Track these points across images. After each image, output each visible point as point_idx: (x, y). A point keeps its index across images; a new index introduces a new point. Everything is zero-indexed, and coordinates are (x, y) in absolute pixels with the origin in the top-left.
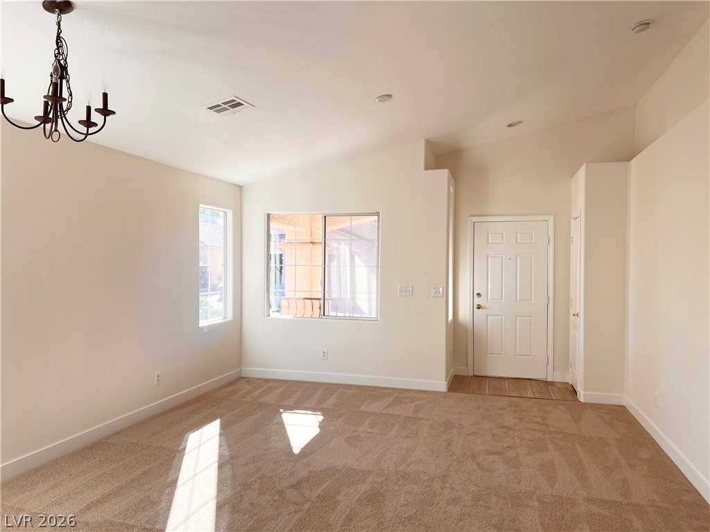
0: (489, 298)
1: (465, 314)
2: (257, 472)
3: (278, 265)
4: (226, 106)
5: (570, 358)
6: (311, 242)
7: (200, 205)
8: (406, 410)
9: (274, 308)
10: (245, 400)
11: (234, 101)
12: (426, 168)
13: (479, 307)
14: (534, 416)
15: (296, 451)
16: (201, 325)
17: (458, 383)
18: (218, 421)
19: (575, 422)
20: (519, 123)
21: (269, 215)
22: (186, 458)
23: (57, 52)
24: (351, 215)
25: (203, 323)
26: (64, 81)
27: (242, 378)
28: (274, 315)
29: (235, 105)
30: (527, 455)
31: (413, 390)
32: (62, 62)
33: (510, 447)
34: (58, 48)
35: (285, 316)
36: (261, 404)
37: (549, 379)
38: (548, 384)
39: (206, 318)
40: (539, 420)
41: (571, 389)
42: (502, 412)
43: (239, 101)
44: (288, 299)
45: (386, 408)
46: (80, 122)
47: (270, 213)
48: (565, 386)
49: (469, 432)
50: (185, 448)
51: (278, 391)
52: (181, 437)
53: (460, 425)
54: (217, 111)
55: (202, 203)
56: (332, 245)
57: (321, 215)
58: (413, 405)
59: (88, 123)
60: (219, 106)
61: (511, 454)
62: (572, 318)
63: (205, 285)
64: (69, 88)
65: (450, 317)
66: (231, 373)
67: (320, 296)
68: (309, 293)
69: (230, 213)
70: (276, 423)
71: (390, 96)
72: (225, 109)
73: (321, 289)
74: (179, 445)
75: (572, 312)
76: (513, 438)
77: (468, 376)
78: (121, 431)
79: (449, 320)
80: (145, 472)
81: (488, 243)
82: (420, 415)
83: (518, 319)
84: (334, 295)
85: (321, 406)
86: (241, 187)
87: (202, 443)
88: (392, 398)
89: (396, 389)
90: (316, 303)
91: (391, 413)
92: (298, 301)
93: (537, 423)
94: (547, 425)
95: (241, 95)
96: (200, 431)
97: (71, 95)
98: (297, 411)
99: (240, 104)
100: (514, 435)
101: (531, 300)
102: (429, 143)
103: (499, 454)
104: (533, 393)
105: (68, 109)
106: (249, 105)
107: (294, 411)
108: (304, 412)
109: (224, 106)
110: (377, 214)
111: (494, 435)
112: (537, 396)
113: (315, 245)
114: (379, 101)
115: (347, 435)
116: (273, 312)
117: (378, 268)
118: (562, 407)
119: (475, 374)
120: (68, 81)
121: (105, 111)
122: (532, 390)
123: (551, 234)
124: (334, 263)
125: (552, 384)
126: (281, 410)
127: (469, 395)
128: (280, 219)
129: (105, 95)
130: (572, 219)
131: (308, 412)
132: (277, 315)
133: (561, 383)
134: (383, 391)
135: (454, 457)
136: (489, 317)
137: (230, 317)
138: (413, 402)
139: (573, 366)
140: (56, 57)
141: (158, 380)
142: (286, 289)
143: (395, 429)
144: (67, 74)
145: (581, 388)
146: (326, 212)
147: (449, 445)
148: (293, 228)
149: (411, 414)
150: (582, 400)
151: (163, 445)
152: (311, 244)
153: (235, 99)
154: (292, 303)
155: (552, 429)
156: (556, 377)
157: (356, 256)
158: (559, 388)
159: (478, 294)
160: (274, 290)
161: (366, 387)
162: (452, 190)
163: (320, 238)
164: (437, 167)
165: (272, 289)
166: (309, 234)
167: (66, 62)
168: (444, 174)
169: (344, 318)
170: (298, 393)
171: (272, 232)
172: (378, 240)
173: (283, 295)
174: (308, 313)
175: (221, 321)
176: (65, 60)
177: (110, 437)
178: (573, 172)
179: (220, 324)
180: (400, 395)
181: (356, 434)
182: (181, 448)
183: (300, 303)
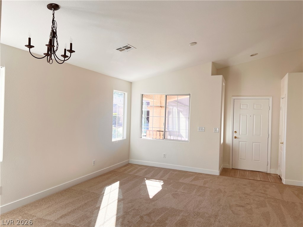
0: (240, 134)
1: (229, 140)
2: (132, 207)
3: (146, 116)
4: (124, 48)
5: (279, 163)
6: (161, 107)
7: (114, 90)
8: (200, 183)
9: (143, 134)
10: (130, 173)
11: (127, 46)
12: (212, 75)
13: (235, 138)
14: (260, 190)
15: (151, 197)
16: (113, 141)
17: (225, 171)
18: (118, 182)
19: (281, 194)
20: (256, 54)
21: (142, 95)
22: (104, 197)
23: (52, 26)
24: (178, 95)
25: (114, 140)
26: (55, 38)
27: (130, 164)
28: (143, 137)
29: (128, 48)
30: (256, 208)
31: (204, 174)
32: (54, 31)
33: (248, 204)
34: (53, 25)
35: (148, 138)
36: (136, 176)
37: (268, 172)
38: (267, 174)
39: (115, 138)
40: (263, 192)
41: (279, 177)
42: (245, 186)
43: (129, 46)
44: (149, 131)
45: (192, 181)
46: (62, 56)
47: (143, 94)
48: (276, 176)
49: (229, 195)
50: (104, 193)
51: (144, 171)
52: (102, 188)
53: (225, 191)
54: (120, 51)
55: (115, 90)
56: (169, 108)
57: (165, 95)
58: (203, 180)
59: (65, 56)
60: (121, 48)
61: (249, 207)
62: (280, 145)
63: (115, 124)
64: (57, 41)
65: (222, 141)
66: (125, 162)
67: (163, 130)
68: (159, 129)
69: (126, 94)
70: (142, 185)
71: (196, 43)
72: (124, 50)
73: (164, 127)
74: (102, 192)
75: (280, 142)
76: (250, 200)
77: (230, 169)
78: (78, 184)
79: (221, 143)
80: (85, 203)
81: (240, 109)
82: (206, 186)
83: (254, 144)
84: (170, 130)
85: (162, 179)
86: (131, 83)
87: (111, 191)
88: (194, 177)
89: (196, 173)
90: (162, 133)
91: (193, 184)
92: (154, 132)
93: (262, 193)
94: (267, 194)
95: (130, 44)
96: (111, 186)
97: (58, 44)
98: (152, 180)
99: (130, 48)
100: (250, 198)
101: (260, 135)
102: (214, 64)
103: (243, 207)
104: (260, 178)
105: (56, 50)
106: (134, 48)
107: (151, 180)
108: (155, 180)
109: (123, 48)
110: (189, 95)
111: (240, 197)
112: (262, 180)
113: (162, 108)
114: (191, 45)
115: (173, 193)
116: (143, 136)
117: (189, 119)
118: (274, 186)
119: (233, 168)
120: (57, 39)
121: (71, 51)
122: (260, 177)
123: (271, 106)
124: (171, 116)
125: (269, 174)
126: (145, 179)
127: (230, 177)
128: (147, 96)
129: (71, 44)
130: (281, 99)
131: (157, 180)
132: (145, 137)
133: (274, 174)
134: (190, 173)
135: (221, 207)
136: (240, 143)
137: (125, 138)
138: (203, 179)
139: (280, 166)
140: (52, 28)
141: (94, 164)
142: (149, 127)
143: (194, 191)
144: (56, 36)
145: (284, 177)
146: (166, 94)
147: (219, 200)
148: (153, 100)
149: (202, 185)
150: (284, 183)
151: (94, 192)
152: (160, 107)
153: (128, 45)
154: (151, 132)
155: (269, 197)
156: (272, 171)
157: (180, 113)
158: (273, 176)
159: (235, 132)
160: (144, 127)
161: (182, 171)
162: (224, 84)
163: (164, 105)
164: (218, 74)
165: (143, 126)
166: (160, 103)
167: (56, 31)
168: (220, 77)
169: (174, 140)
170: (153, 172)
171: (143, 102)
172: (189, 106)
173: (148, 129)
174: (158, 137)
175: (121, 139)
176: (56, 30)
177: (73, 186)
178: (282, 77)
179: (121, 140)
180: (198, 176)
181: (177, 192)
182: (102, 193)
183: (155, 132)
